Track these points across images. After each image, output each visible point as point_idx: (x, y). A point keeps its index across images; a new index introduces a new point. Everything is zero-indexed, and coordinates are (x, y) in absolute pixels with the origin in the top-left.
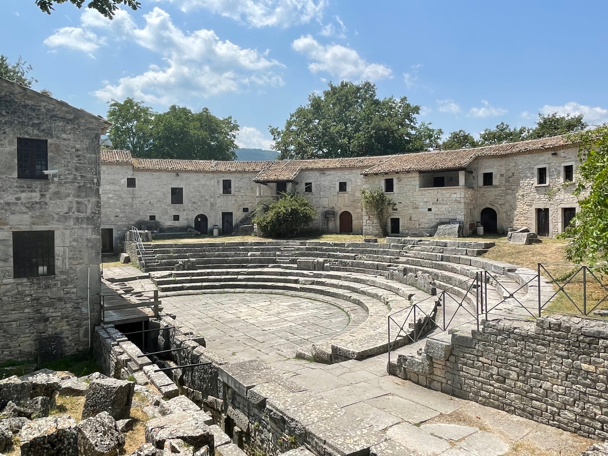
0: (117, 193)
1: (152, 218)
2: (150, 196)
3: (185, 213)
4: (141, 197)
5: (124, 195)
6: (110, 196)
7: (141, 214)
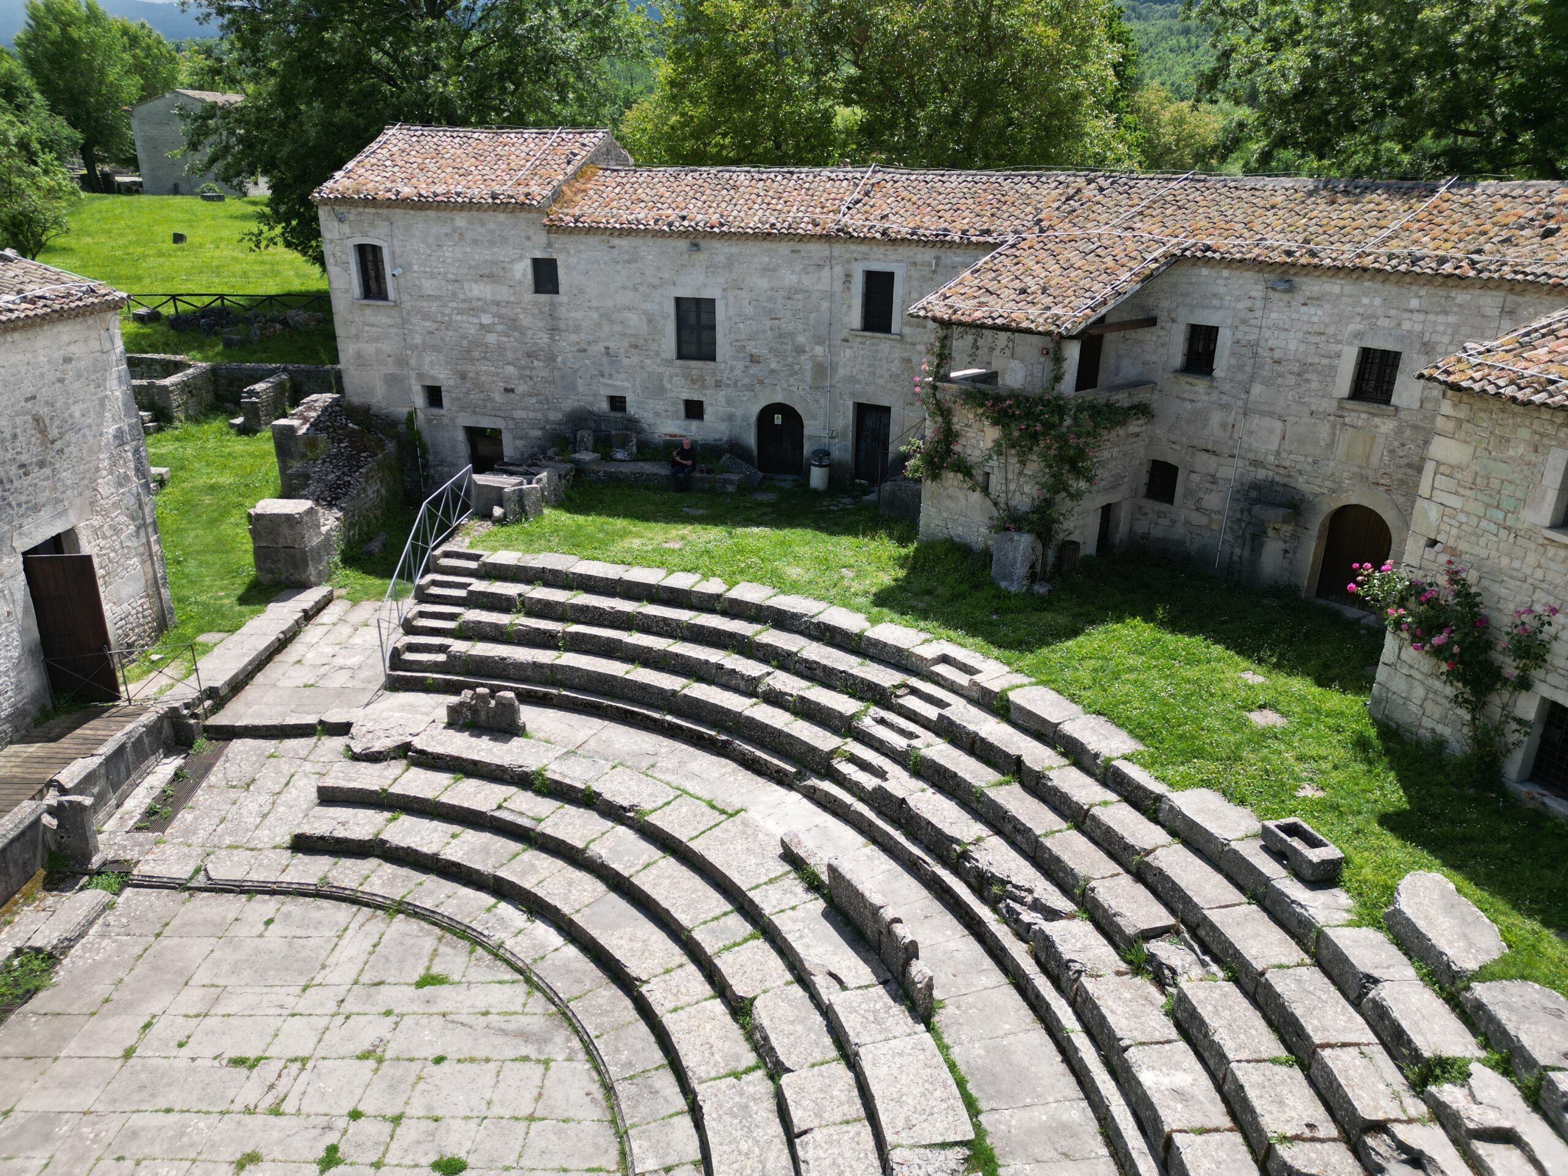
0: (503, 311)
1: (617, 403)
2: (607, 328)
3: (722, 395)
4: (577, 329)
5: (525, 321)
6: (486, 319)
7: (580, 390)
